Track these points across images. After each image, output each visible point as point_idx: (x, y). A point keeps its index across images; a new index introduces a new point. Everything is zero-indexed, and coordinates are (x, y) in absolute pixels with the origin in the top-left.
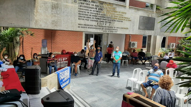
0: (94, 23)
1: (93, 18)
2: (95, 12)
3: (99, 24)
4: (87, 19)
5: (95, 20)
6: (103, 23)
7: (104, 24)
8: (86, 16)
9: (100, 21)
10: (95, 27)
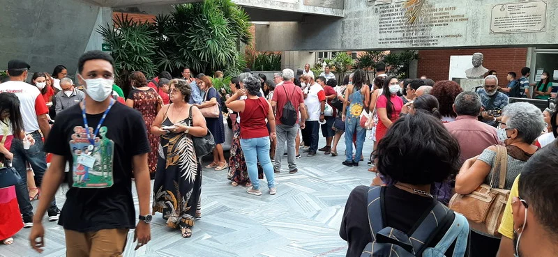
1: (398, 28)
2: (400, 19)
3: (405, 35)
4: (390, 30)
5: (401, 29)
6: (411, 33)
7: (414, 34)
8: (387, 27)
9: (407, 31)
10: (401, 40)
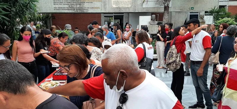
0: (66, 6)
1: (65, 3)
3: (70, 6)
4: (60, 4)
5: (67, 3)
6: (73, 5)
7: (75, 6)
8: (59, 2)
9: (71, 4)
10: (67, 9)
